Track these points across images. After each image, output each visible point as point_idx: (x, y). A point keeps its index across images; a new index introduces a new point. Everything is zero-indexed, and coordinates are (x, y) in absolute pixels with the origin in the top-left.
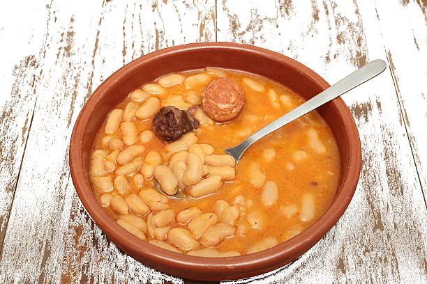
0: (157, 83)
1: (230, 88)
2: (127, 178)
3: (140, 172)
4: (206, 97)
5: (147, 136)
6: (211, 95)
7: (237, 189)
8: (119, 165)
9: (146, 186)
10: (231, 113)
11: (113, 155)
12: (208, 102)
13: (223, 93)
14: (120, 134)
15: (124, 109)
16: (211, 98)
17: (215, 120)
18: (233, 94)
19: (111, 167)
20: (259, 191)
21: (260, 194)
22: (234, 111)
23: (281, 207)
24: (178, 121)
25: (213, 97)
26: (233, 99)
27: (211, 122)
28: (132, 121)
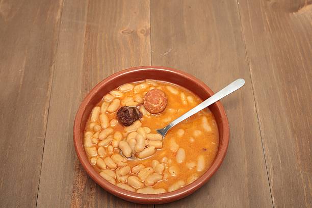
0: (118, 90)
1: (159, 96)
2: (105, 148)
3: (111, 145)
4: (146, 100)
5: (115, 123)
6: (149, 99)
7: (164, 153)
8: (100, 141)
9: (115, 152)
10: (160, 109)
11: (96, 135)
12: (147, 103)
13: (156, 98)
14: (99, 122)
15: (101, 106)
16: (149, 101)
17: (151, 113)
18: (161, 99)
19: (96, 141)
20: (175, 154)
21: (175, 156)
23: (187, 163)
24: (131, 115)
26: (161, 102)
27: (149, 114)
28: (105, 114)
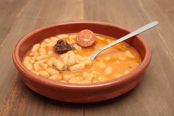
0: (57, 37)
1: (89, 33)
3: (46, 63)
4: (78, 37)
5: (50, 52)
6: (81, 36)
7: (93, 69)
8: (36, 61)
9: (48, 67)
10: (90, 43)
11: (34, 58)
12: (79, 39)
13: (86, 35)
14: (38, 51)
15: (41, 44)
16: (80, 37)
18: (90, 35)
21: (104, 71)
22: (91, 43)
23: (114, 75)
25: (82, 37)
26: (90, 37)
27: (81, 48)
28: (44, 48)
